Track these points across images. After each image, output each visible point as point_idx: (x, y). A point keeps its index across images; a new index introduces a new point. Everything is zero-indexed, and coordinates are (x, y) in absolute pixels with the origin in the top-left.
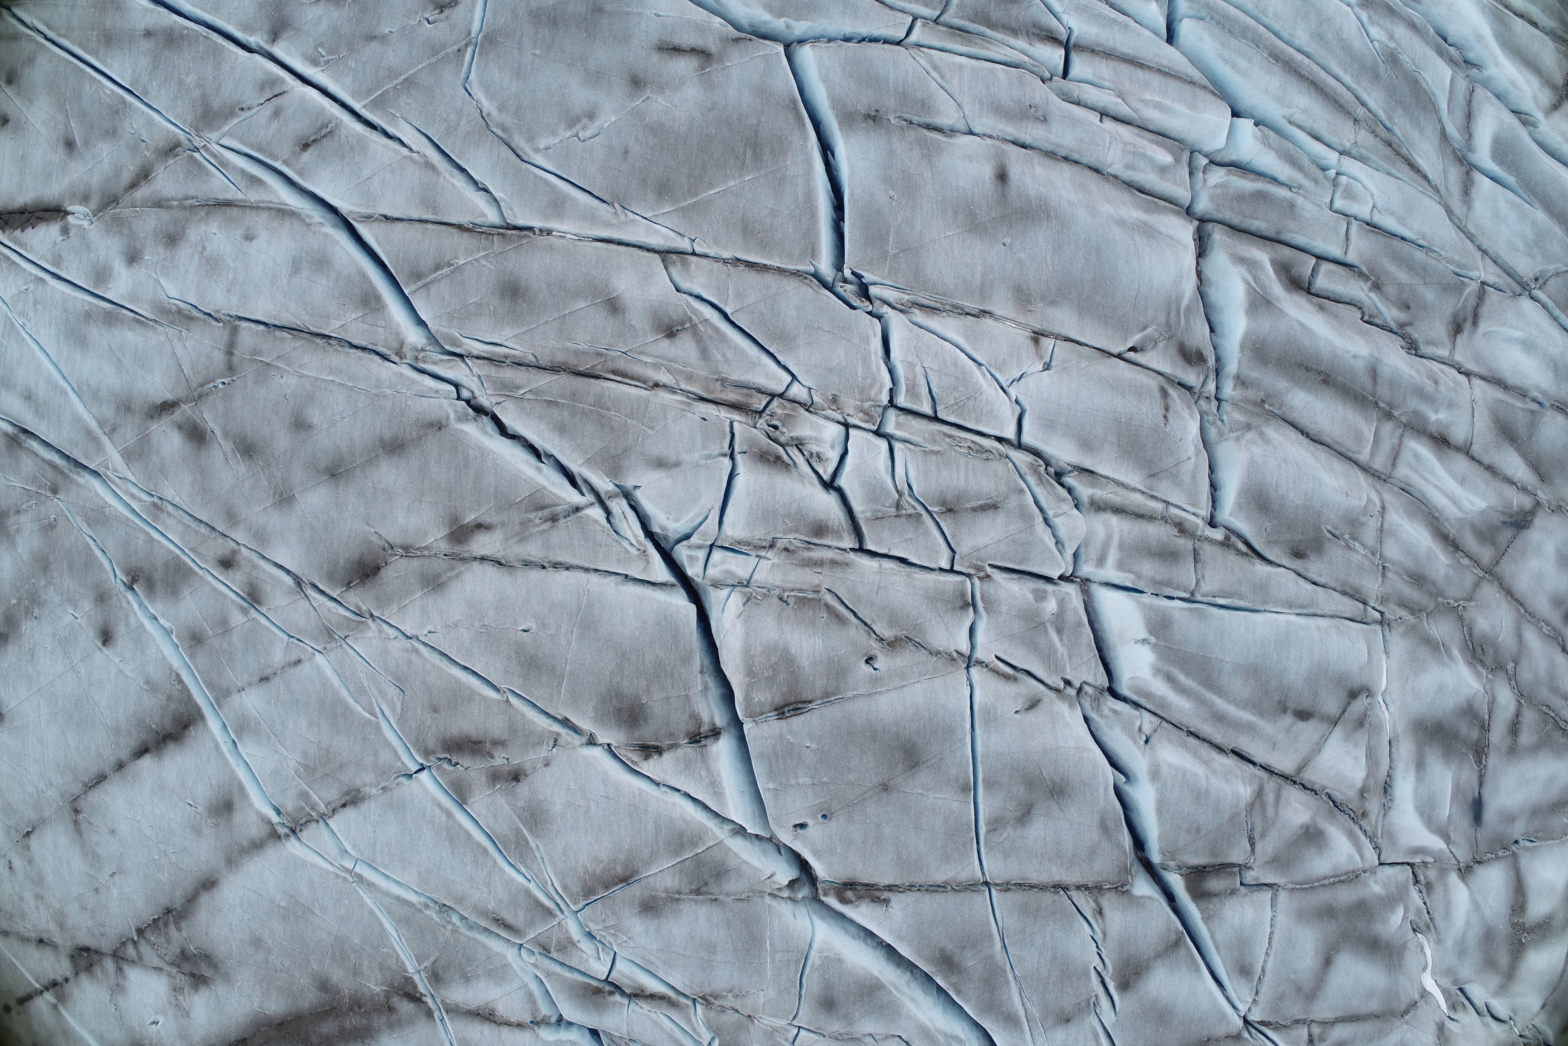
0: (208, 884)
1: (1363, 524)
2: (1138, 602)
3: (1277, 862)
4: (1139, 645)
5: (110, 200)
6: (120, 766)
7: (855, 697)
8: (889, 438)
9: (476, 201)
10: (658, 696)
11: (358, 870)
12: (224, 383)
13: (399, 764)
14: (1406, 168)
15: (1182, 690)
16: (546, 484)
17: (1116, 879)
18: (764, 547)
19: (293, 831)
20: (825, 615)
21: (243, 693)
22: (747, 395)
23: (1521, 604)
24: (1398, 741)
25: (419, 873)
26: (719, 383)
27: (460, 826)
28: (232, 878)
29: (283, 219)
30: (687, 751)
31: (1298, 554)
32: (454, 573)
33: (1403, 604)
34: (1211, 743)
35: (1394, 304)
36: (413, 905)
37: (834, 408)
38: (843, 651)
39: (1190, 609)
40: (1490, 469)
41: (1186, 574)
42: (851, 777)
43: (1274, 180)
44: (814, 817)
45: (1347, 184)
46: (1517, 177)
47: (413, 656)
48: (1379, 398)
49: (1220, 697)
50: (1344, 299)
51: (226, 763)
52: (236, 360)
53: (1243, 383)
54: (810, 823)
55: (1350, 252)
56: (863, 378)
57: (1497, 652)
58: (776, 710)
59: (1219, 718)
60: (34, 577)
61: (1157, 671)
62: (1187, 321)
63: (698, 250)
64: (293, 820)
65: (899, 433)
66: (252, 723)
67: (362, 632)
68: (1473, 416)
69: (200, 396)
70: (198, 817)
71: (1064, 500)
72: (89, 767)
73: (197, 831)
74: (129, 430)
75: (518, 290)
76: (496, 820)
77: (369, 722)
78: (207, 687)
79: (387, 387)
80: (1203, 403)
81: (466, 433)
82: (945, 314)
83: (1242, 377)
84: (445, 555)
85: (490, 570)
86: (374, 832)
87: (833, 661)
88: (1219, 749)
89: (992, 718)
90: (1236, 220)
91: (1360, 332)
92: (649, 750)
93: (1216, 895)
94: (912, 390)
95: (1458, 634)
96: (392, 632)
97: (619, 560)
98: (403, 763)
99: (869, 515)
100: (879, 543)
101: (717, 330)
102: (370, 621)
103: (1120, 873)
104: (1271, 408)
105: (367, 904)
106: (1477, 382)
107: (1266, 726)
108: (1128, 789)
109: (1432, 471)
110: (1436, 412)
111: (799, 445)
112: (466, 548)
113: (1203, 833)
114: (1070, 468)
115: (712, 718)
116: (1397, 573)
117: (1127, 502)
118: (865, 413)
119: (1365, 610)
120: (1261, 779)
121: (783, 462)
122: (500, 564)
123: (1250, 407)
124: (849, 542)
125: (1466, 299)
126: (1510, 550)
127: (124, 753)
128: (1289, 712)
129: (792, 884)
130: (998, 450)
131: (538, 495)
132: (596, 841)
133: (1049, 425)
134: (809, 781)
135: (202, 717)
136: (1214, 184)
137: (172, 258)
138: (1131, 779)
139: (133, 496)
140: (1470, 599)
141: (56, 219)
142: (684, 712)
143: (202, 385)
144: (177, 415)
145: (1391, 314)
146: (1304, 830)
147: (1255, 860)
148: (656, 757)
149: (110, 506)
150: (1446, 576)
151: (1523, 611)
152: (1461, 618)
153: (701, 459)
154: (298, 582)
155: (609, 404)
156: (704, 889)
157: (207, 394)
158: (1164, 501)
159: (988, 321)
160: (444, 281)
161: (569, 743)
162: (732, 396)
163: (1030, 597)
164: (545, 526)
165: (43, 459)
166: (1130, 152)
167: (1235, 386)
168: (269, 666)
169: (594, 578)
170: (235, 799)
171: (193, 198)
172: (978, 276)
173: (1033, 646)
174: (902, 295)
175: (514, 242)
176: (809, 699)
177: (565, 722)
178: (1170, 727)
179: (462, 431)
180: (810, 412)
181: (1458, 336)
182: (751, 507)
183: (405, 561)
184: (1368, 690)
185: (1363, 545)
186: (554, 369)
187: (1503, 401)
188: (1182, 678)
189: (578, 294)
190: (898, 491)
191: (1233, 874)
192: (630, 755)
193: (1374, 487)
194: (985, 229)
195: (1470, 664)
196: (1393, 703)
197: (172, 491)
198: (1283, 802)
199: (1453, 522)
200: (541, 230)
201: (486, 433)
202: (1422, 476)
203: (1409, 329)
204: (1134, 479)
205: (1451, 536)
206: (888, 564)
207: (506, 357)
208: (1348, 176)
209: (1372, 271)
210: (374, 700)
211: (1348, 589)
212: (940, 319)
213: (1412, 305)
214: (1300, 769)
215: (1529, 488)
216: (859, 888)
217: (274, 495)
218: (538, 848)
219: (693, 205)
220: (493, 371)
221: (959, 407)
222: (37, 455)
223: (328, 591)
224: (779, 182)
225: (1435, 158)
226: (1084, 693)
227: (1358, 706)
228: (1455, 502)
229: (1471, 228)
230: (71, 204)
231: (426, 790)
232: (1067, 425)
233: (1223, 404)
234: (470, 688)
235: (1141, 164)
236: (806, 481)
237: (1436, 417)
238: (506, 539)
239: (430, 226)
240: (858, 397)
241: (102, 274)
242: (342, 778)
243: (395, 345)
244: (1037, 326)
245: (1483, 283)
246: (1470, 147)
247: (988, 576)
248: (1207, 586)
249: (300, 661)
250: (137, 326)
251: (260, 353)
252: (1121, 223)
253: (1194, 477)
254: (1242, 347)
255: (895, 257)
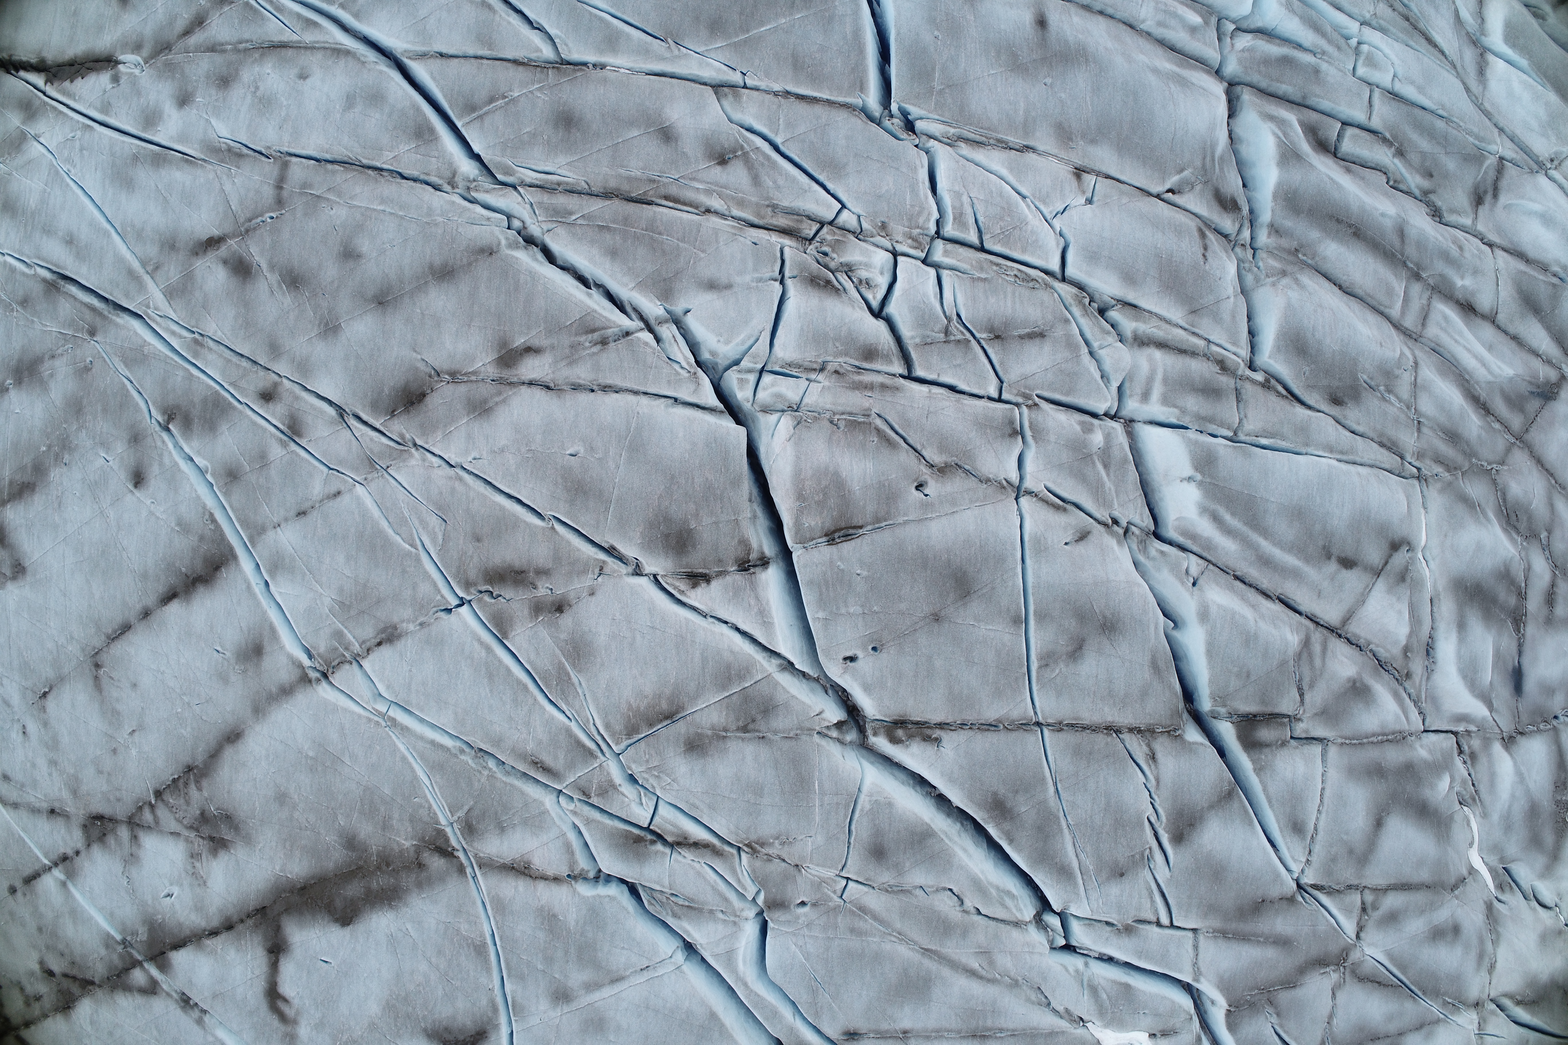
0: (233, 736)
1: (1397, 377)
2: (1183, 437)
3: (1326, 714)
4: (1185, 483)
5: (163, 47)
6: (146, 614)
7: (906, 523)
8: (937, 266)
9: (531, 37)
10: (707, 520)
11: (391, 713)
12: (272, 218)
13: (439, 597)
14: (1423, 41)
15: (1228, 531)
16: (596, 307)
17: (1168, 722)
18: (815, 370)
19: (325, 675)
20: (876, 439)
21: (278, 529)
22: (798, 221)
23: (1552, 475)
24: (1439, 600)
25: (456, 714)
26: (770, 209)
27: (500, 661)
28: (258, 728)
29: (338, 57)
30: (736, 578)
31: (1336, 401)
32: (501, 398)
33: (1439, 460)
34: (1258, 589)
35: (1418, 171)
36: (448, 749)
37: (883, 234)
38: (894, 476)
39: (1235, 447)
40: (1515, 338)
41: (1229, 411)
42: (903, 606)
43: (1299, 46)
44: (864, 648)
45: (1369, 52)
46: (1529, 60)
47: (457, 484)
48: (1408, 258)
49: (1266, 538)
50: (1369, 164)
51: (258, 604)
52: (285, 194)
53: (1277, 232)
54: (860, 654)
55: (1374, 117)
56: (912, 206)
57: (1530, 518)
58: (826, 535)
59: (1265, 562)
60: (66, 422)
61: (1204, 510)
62: (1221, 169)
63: (749, 82)
64: (325, 662)
65: (947, 261)
66: (287, 560)
67: (404, 461)
68: (1498, 285)
69: (247, 231)
70: (226, 663)
71: (1108, 333)
72: (113, 617)
73: (224, 679)
74: (172, 267)
75: (572, 120)
76: (538, 654)
77: (409, 554)
78: (241, 526)
79: (438, 215)
80: (1238, 250)
81: (517, 258)
82: (989, 147)
83: (1275, 226)
84: (493, 381)
85: (539, 394)
86: (410, 671)
87: (884, 485)
88: (1266, 595)
89: (1042, 548)
90: (1264, 84)
91: (1386, 194)
92: (696, 578)
93: (1268, 745)
94: (959, 218)
95: (1492, 498)
96: (436, 461)
97: (669, 382)
98: (442, 596)
99: (918, 340)
100: (928, 368)
101: (768, 158)
102: (413, 450)
103: (1172, 716)
104: (1305, 258)
105: (399, 750)
106: (1500, 253)
107: (1311, 572)
108: (1176, 634)
109: (1461, 333)
110: (1462, 278)
111: (848, 270)
112: (514, 372)
113: (1253, 678)
114: (1114, 302)
115: (761, 546)
116: (1431, 428)
117: (1170, 337)
118: (913, 240)
119: (1402, 464)
120: (1308, 629)
121: (833, 286)
122: (548, 388)
123: (1285, 256)
124: (898, 368)
125: (1486, 171)
126: (1538, 419)
127: (151, 600)
128: (1333, 559)
129: (839, 725)
130: (1043, 280)
131: (589, 318)
132: (641, 675)
133: (1092, 257)
134: (859, 610)
135: (235, 557)
136: (1241, 48)
137: (224, 99)
138: (1179, 625)
139: (173, 333)
140: (1502, 463)
141: (106, 69)
142: (733, 538)
143: (250, 220)
144: (223, 251)
145: (1414, 181)
146: (1351, 684)
147: (1304, 711)
148: (704, 585)
149: (149, 344)
150: (1479, 437)
151: (1553, 482)
152: (1494, 482)
153: (752, 281)
154: (341, 412)
155: (661, 228)
156: (751, 726)
157: (255, 229)
158: (1205, 339)
159: (1032, 157)
160: (498, 113)
161: (615, 571)
162: (782, 221)
163: (1078, 428)
164: (595, 349)
165: (82, 302)
166: (1162, 10)
167: (1269, 234)
168: (307, 499)
169: (644, 400)
170: (266, 643)
171: (247, 41)
172: (1021, 113)
173: (1081, 477)
174: (948, 128)
175: (569, 75)
176: (860, 524)
177: (611, 551)
178: (1217, 570)
179: (513, 257)
180: (860, 240)
181: (1480, 207)
182: (802, 329)
183: (451, 387)
184: (1409, 543)
185: (1398, 398)
186: (607, 195)
187: (1525, 273)
188: (1228, 517)
189: (631, 123)
190: (946, 318)
191: (1283, 724)
192: (677, 584)
193: (1406, 344)
194: (1027, 70)
195: (1505, 530)
196: (1433, 559)
197: (214, 325)
198: (1329, 653)
199: (1483, 385)
200: (594, 65)
201: (537, 260)
202: (1452, 337)
203: (1432, 197)
204: (1176, 314)
205: (1482, 399)
206: (937, 390)
207: (559, 184)
208: (1369, 45)
209: (1395, 137)
210: (414, 531)
211: (1385, 441)
212: (985, 152)
213: (1434, 174)
214: (1346, 620)
215: (1554, 361)
216: (910, 726)
217: (319, 326)
218: (580, 684)
219: (745, 41)
220: (546, 198)
221: (1005, 237)
222: (75, 299)
223: (371, 421)
224: (828, 21)
225: (1450, 37)
226: (1130, 533)
227: (1400, 558)
228: (1484, 365)
229: (1488, 106)
230: (123, 53)
231: (465, 624)
232: (1110, 258)
233: (1258, 252)
234: (514, 515)
235: (1173, 22)
236: (856, 305)
237: (1462, 283)
238: (556, 362)
239: (485, 61)
240: (906, 224)
241: (151, 118)
242: (379, 614)
243: (448, 174)
244: (1079, 162)
245: (1502, 158)
246: (1483, 32)
247: (1036, 405)
248: (1250, 426)
249: (339, 493)
250: (186, 165)
251: (311, 186)
252: (1155, 71)
253: (1234, 317)
254: (1275, 196)
255: (941, 92)
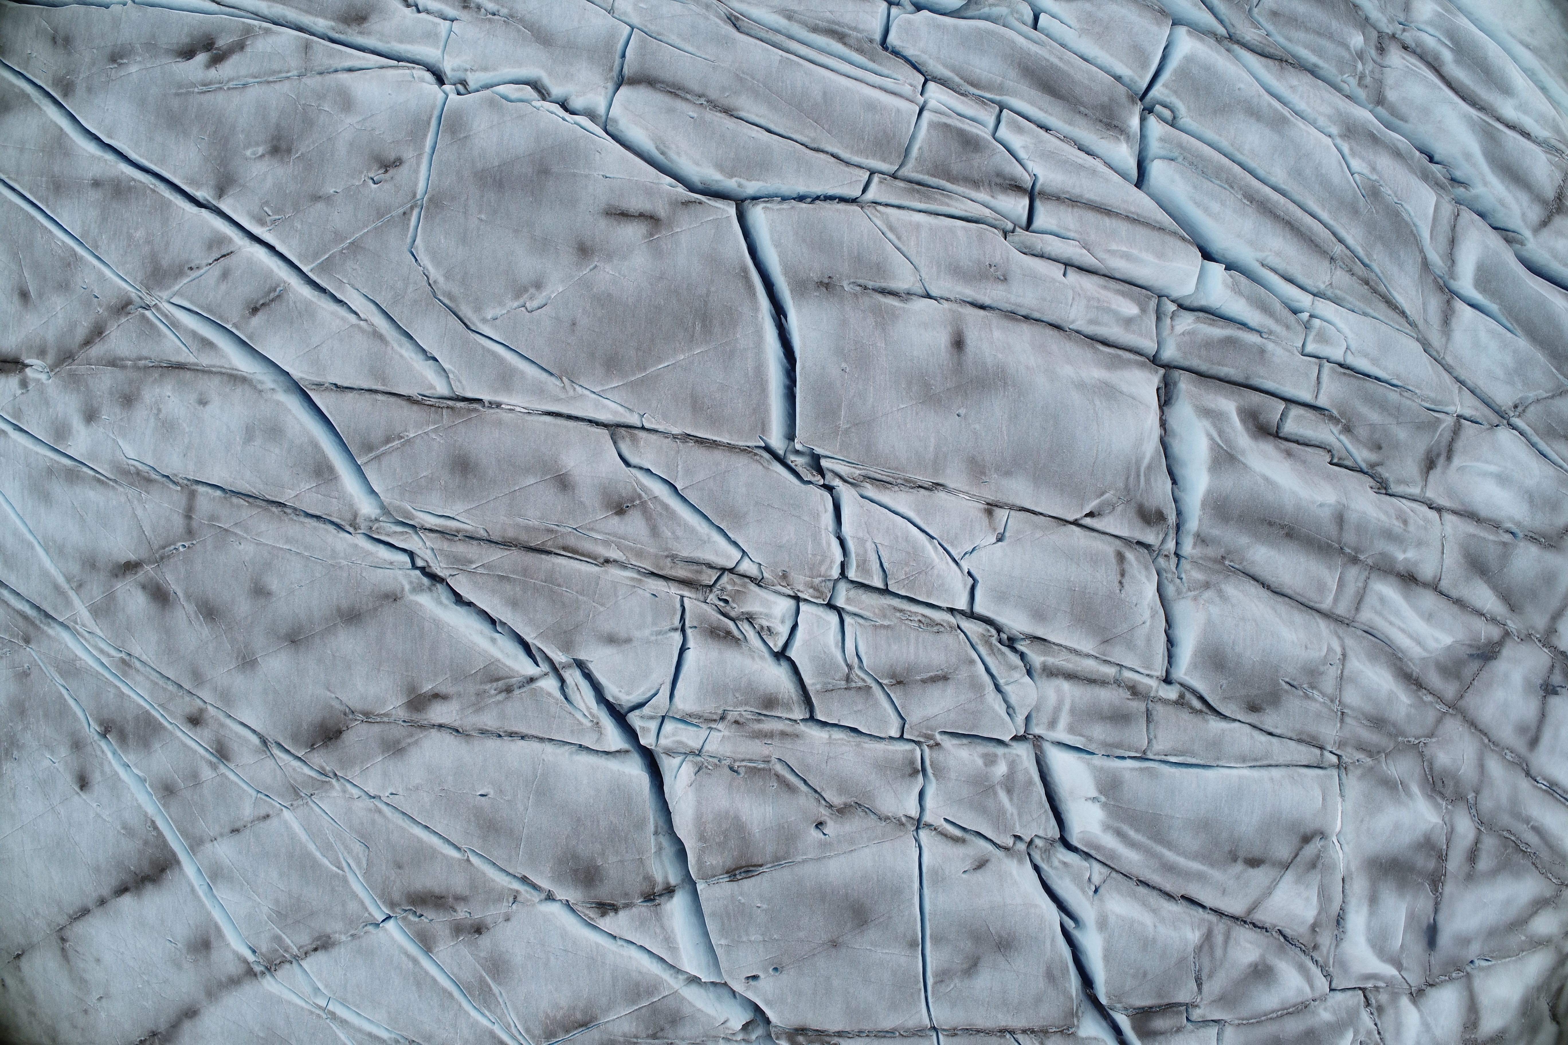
0: (191, 1013)
1: (1322, 673)
2: (1088, 764)
3: (1225, 1000)
4: (1090, 803)
5: (66, 357)
6: (102, 902)
7: (804, 861)
8: (839, 611)
9: (424, 373)
10: (612, 859)
11: (331, 1007)
12: (184, 546)
13: (366, 915)
14: (1383, 306)
15: (1132, 844)
16: (500, 656)
17: (1062, 1023)
18: (715, 720)
19: (269, 970)
20: (776, 785)
21: (215, 842)
22: (697, 572)
23: (1485, 734)
24: (1352, 879)
25: (389, 1013)
26: (669, 559)
27: (427, 973)
28: (212, 1009)
29: (235, 385)
30: (642, 909)
31: (1254, 708)
32: (413, 740)
33: (1361, 747)
34: (1161, 890)
35: (1365, 445)
36: (384, 1041)
37: (784, 584)
38: (793, 818)
39: (1141, 769)
40: (1460, 603)
41: (1138, 735)
42: (802, 934)
43: (1244, 325)
44: (765, 970)
45: (1320, 328)
46: (1500, 304)
47: (377, 816)
48: (1345, 544)
49: (1170, 850)
50: (1313, 443)
51: (203, 906)
52: (194, 524)
53: (1203, 541)
54: (762, 976)
55: (1320, 396)
56: (813, 555)
57: (1457, 782)
58: (727, 873)
59: (1169, 868)
60: (12, 721)
61: (1107, 828)
62: (1147, 481)
63: (647, 425)
64: (268, 960)
65: (848, 608)
66: (225, 871)
67: (326, 791)
68: (1443, 553)
69: (162, 558)
70: (178, 953)
71: (1016, 668)
72: (72, 901)
73: (179, 966)
74: (95, 587)
75: (468, 465)
76: (460, 968)
77: (336, 875)
78: (181, 835)
79: (342, 558)
80: (1161, 561)
81: (421, 605)
82: (896, 488)
83: (1202, 535)
84: (404, 721)
85: (448, 739)
86: (345, 975)
87: (783, 827)
88: (1169, 896)
89: (940, 879)
90: (1203, 367)
91: (1328, 477)
92: (605, 908)
93: (1162, 1033)
94: (863, 566)
95: (1418, 771)
96: (355, 792)
97: (572, 732)
98: (370, 914)
99: (819, 687)
100: (828, 715)
101: (666, 507)
102: (334, 781)
103: (1065, 1017)
104: (1232, 564)
105: (340, 1039)
106: (1448, 517)
107: (1216, 874)
108: (1077, 934)
109: (1397, 613)
110: (1404, 551)
111: (750, 619)
112: (423, 716)
113: (1149, 977)
114: (1022, 636)
115: (666, 877)
116: (1356, 718)
117: (1079, 668)
118: (815, 589)
119: (1322, 755)
120: (1210, 922)
121: (733, 637)
122: (457, 731)
123: (1210, 565)
124: (799, 713)
125: (1440, 434)
126: (1475, 683)
127: (105, 891)
128: (1240, 861)
129: (745, 1027)
130: (948, 623)
131: (493, 667)
132: (556, 990)
133: (1001, 597)
134: (760, 938)
135: (178, 862)
136: (1181, 331)
137: (129, 419)
138: (1081, 924)
139: (102, 651)
140: (1432, 735)
141: (14, 371)
142: (638, 874)
143: (164, 548)
144: (140, 575)
145: (1362, 455)
146: (1252, 969)
147: (1202, 999)
148: (612, 914)
149: (81, 659)
150: (1408, 715)
151: (1486, 741)
152: (1422, 754)
153: (652, 634)
154: (264, 741)
155: (560, 581)
156: (660, 1034)
157: (169, 556)
158: (1118, 664)
159: (941, 495)
160: (395, 454)
161: (528, 900)
162: (682, 572)
163: (980, 762)
164: (500, 697)
165: (14, 609)
166: (1094, 307)
167: (1195, 545)
168: (239, 819)
169: (549, 748)
170: (212, 939)
171: (146, 358)
172: (931, 449)
173: (982, 810)
174: (853, 470)
175: (463, 416)
176: (760, 863)
177: (524, 880)
178: (1120, 877)
179: (417, 603)
180: (761, 586)
181: (1431, 472)
182: (701, 682)
183: (365, 726)
184: (1322, 833)
185: (1321, 693)
186: (506, 544)
187: (1474, 535)
188: (1132, 833)
189: (528, 470)
190: (848, 665)
191: (1179, 1013)
192: (587, 912)
193: (1336, 633)
194: (940, 401)
195: (1430, 797)
196: (1348, 844)
197: (139, 648)
198: (1232, 942)
199: (1417, 662)
200: (490, 403)
201: (441, 603)
202: (1386, 620)
203: (1379, 469)
204: (1087, 645)
205: (1414, 674)
206: (838, 735)
207: (458, 531)
208: (1322, 319)
209: (1343, 414)
210: (340, 855)
211: (1304, 737)
212: (892, 494)
213: (1383, 445)
214: (1250, 911)
215: (1498, 618)
216: (810, 1033)
217: (237, 659)
218: (501, 994)
219: (642, 380)
220: (446, 545)
221: (910, 581)
222: (8, 605)
223: (292, 751)
224: (729, 355)
225: (1414, 293)
226: (1034, 846)
227: (1310, 850)
228: (1419, 643)
229: (1449, 360)
230: (28, 357)
231: (393, 939)
232: (1020, 597)
233: (1183, 561)
234: (431, 847)
235: (1106, 318)
236: (756, 656)
237: (1404, 556)
238: (463, 709)
239: (380, 397)
240: (808, 573)
241: (61, 431)
242: (313, 925)
243: (349, 516)
244: (991, 498)
245: (1459, 416)
246: (1452, 274)
247: (938, 744)
248: (1161, 745)
249: (268, 816)
250: (98, 485)
251: (218, 519)
252: (1081, 386)
253: (1149, 640)
254: (1204, 504)
255: (847, 431)
